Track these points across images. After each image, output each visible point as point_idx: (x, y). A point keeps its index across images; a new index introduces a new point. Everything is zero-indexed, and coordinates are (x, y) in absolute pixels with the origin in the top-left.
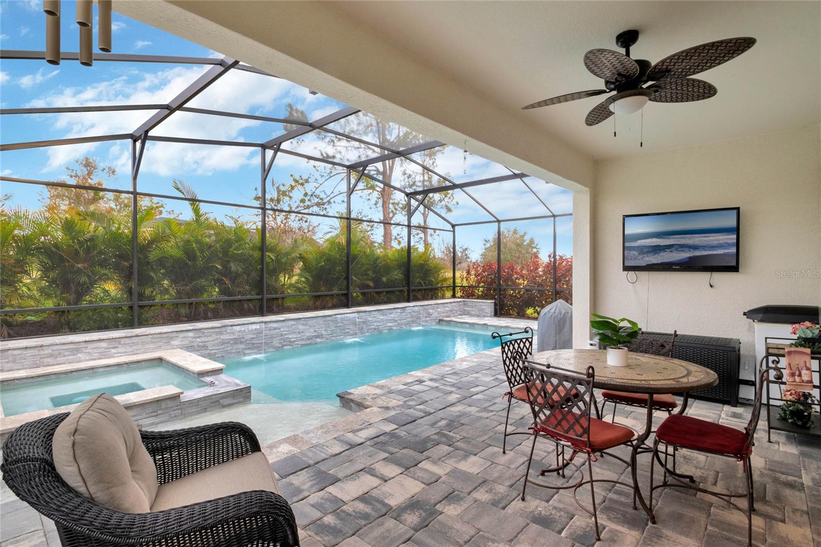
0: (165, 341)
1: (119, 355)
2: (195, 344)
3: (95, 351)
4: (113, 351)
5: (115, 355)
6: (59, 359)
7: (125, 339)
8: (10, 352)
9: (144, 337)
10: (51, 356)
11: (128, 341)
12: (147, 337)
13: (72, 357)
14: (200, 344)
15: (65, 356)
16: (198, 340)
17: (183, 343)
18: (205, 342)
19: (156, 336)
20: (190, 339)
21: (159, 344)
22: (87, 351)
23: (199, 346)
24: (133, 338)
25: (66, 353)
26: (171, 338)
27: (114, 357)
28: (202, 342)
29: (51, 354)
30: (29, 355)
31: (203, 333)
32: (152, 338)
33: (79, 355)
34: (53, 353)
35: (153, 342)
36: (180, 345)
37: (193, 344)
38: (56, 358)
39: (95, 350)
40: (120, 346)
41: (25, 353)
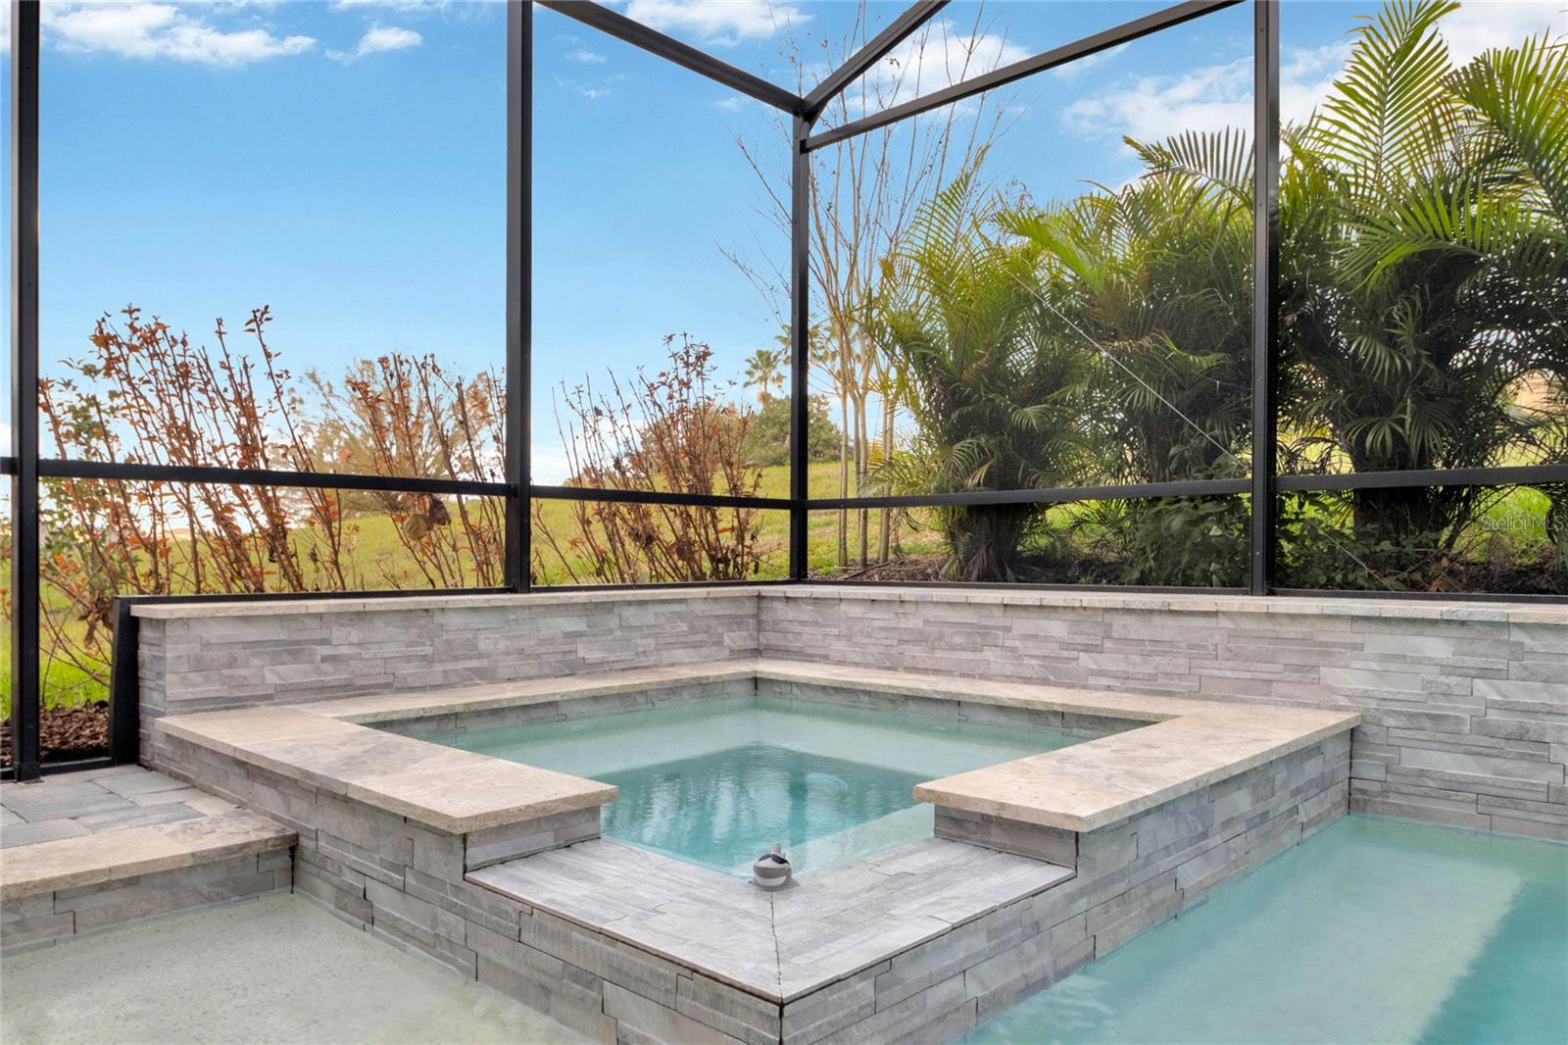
0: (1295, 660)
1: (1105, 681)
2: (1462, 709)
3: (1032, 648)
4: (1086, 660)
5: (1091, 681)
6: (938, 654)
7: (1128, 619)
8: (843, 607)
9: (1200, 622)
10: (921, 639)
11: (1135, 627)
12: (1211, 622)
13: (968, 655)
14: (1494, 716)
15: (953, 648)
16: (1481, 686)
17: (1387, 690)
18: (1530, 712)
19: (1249, 625)
20: (1430, 673)
21: (1263, 670)
22: (1008, 643)
23: (1482, 728)
24: (1157, 620)
25: (958, 640)
26: (1326, 650)
27: (1086, 687)
28: (1507, 707)
29: (921, 632)
30: (877, 624)
31: (1518, 652)
32: (1233, 635)
33: (989, 654)
34: (930, 629)
35: (1235, 655)
36: (1366, 694)
37: (1443, 707)
38: (933, 648)
39: (1030, 644)
40: (1108, 644)
41: (869, 616)
